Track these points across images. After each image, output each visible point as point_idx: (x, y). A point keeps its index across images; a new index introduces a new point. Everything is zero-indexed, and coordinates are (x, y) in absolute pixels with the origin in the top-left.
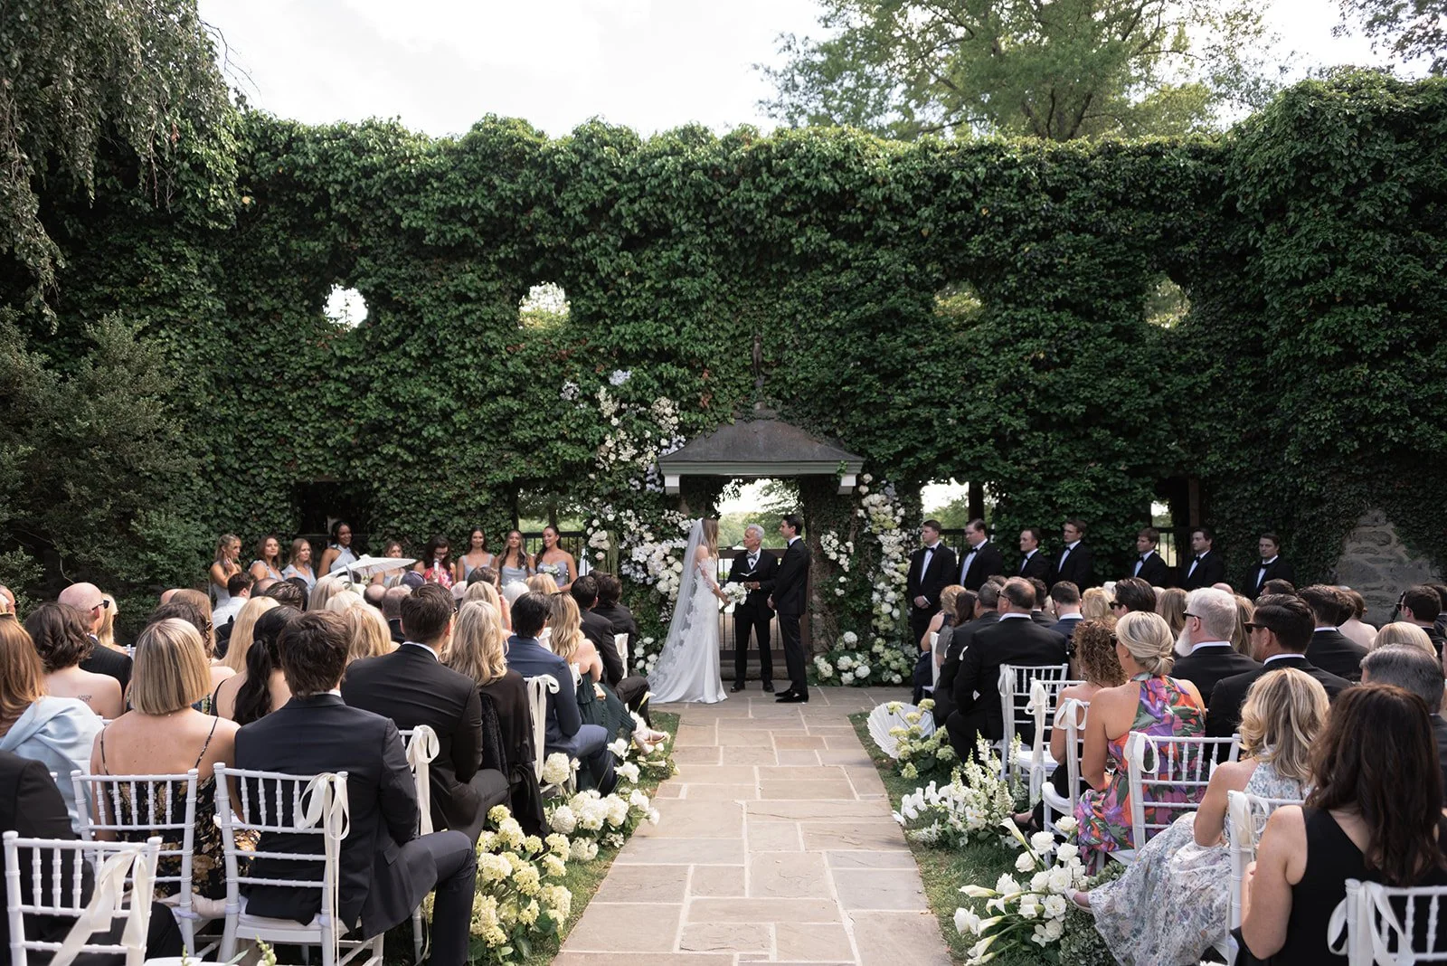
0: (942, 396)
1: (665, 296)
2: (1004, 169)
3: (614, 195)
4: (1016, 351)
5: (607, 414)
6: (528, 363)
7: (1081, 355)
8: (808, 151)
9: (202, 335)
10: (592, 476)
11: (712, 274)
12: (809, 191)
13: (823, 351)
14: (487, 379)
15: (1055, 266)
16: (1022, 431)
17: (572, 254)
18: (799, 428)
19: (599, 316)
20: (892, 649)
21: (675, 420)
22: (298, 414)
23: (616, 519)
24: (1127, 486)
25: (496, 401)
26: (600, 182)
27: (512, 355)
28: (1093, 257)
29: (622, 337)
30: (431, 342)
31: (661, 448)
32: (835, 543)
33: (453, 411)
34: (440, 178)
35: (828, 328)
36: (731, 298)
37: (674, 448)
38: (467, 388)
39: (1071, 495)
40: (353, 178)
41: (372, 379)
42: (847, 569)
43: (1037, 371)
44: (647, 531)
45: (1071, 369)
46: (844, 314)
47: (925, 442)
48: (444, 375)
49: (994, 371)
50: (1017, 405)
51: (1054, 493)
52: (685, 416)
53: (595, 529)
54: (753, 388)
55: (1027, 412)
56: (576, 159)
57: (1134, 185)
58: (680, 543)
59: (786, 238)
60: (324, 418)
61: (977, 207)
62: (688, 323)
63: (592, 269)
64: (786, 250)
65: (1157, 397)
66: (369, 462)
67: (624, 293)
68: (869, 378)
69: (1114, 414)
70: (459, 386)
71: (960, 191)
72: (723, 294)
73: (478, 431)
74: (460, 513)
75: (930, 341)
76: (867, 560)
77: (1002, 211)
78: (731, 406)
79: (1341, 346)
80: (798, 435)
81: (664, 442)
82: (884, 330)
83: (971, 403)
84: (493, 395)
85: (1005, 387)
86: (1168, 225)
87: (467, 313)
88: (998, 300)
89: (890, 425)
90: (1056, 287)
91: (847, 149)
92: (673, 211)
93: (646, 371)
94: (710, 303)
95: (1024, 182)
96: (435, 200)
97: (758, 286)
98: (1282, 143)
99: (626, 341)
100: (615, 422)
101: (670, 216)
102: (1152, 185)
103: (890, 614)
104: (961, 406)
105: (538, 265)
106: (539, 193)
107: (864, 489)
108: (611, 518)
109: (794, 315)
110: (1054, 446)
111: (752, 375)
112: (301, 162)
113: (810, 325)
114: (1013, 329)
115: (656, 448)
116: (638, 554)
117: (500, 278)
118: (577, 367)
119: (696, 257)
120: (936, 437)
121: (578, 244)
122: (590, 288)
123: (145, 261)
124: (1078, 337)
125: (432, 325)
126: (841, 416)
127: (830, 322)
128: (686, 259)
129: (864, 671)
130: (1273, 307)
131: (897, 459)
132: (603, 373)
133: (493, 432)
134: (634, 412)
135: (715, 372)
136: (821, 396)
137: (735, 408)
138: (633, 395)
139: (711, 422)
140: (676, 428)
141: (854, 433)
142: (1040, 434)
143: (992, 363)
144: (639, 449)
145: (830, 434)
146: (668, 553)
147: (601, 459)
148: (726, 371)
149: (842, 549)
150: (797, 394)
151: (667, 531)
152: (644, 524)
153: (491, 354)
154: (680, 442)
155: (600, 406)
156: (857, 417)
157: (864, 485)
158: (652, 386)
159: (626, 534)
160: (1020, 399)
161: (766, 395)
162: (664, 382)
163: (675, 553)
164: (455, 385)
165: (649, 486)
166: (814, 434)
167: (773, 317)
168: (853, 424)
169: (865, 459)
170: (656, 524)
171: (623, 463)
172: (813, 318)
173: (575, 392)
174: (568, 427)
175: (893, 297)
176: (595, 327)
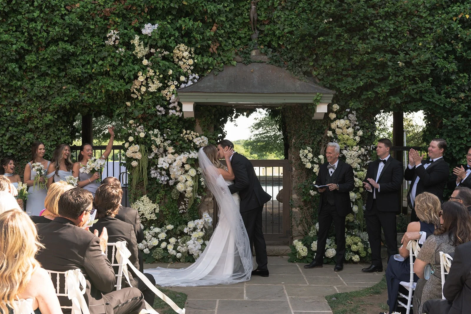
0: (393, 46)
4: (448, 13)
5: (139, 56)
6: (81, 18)
10: (128, 104)
13: (304, 11)
14: (50, 29)
16: (453, 73)
18: (284, 69)
20: (352, 235)
21: (191, 62)
23: (146, 136)
25: (57, 45)
27: (70, 12)
31: (180, 83)
32: (310, 155)
33: (26, 53)
37: (190, 83)
38: (35, 35)
43: (464, 27)
44: (169, 145)
47: (380, 80)
49: (431, 29)
50: (449, 52)
52: (198, 59)
53: (131, 144)
54: (250, 40)
55: (456, 58)
58: (193, 155)
68: (338, 30)
70: (29, 34)
73: (43, 68)
74: (31, 131)
78: (233, 52)
80: (283, 74)
81: (182, 78)
83: (414, 51)
84: (55, 41)
85: (439, 40)
89: (353, 67)
93: (168, 23)
100: (145, 62)
104: (407, 54)
107: (333, 116)
108: (142, 135)
111: (249, 30)
115: (176, 83)
116: (163, 162)
118: (119, 20)
120: (389, 75)
126: (316, 60)
131: (356, 94)
132: (137, 25)
133: (55, 69)
134: (160, 55)
135: (222, 26)
136: (301, 44)
137: (236, 54)
138: (160, 42)
139: (218, 63)
140: (192, 68)
141: (326, 73)
142: (465, 74)
143: (429, 22)
144: (164, 83)
145: (307, 74)
146: (185, 162)
147: (135, 90)
148: (231, 26)
149: (315, 160)
150: (283, 44)
151: (185, 145)
152: (167, 140)
153: (53, 11)
154: (194, 78)
155: (134, 50)
156: (328, 61)
157: (333, 112)
158: (174, 35)
159: (153, 147)
160: (451, 49)
161: (260, 45)
162: (183, 32)
163: (190, 162)
164: (26, 34)
165: (171, 111)
166: (296, 74)
168: (325, 67)
169: (335, 92)
170: (176, 140)
171: (152, 93)
173: (116, 39)
174: (110, 65)
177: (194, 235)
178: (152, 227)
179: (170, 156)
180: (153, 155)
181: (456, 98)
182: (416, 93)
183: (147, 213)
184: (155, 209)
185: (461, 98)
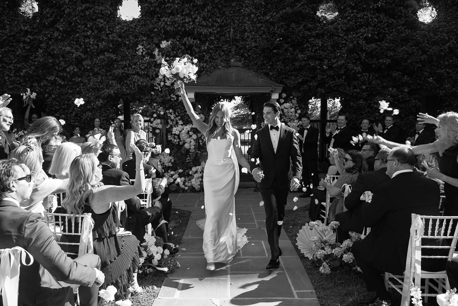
0: (321, 56)
4: (357, 34)
5: (159, 62)
6: (120, 36)
7: (389, 35)
10: (153, 93)
13: (264, 33)
14: (99, 43)
16: (359, 73)
18: (252, 71)
19: (155, 12)
23: (164, 114)
24: (408, 99)
25: (104, 54)
27: (112, 32)
29: (166, 23)
30: (70, 23)
33: (83, 60)
35: (267, 21)
36: (220, 6)
38: (90, 48)
41: (41, 42)
43: (367, 43)
44: (179, 120)
45: (383, 42)
46: (275, 13)
47: (312, 78)
49: (346, 44)
50: (356, 59)
51: (372, 102)
53: (155, 119)
54: (230, 52)
55: (361, 63)
60: (18, 62)
62: (199, 18)
65: (424, 56)
66: (42, 84)
68: (286, 46)
69: (403, 64)
70: (85, 46)
73: (96, 70)
75: (315, 28)
78: (220, 60)
80: (251, 74)
82: (294, 22)
83: (334, 59)
84: (102, 52)
85: (350, 51)
87: (88, 9)
88: (348, 9)
89: (295, 70)
93: (177, 41)
94: (209, 7)
99: (168, 25)
104: (329, 61)
107: (282, 101)
108: (162, 113)
109: (250, 15)
110: (373, 80)
111: (229, 46)
113: (258, 20)
114: (356, 23)
118: (145, 38)
120: (318, 74)
124: (387, 26)
125: (69, 14)
126: (271, 65)
127: (268, 18)
131: (297, 87)
132: (157, 42)
133: (104, 70)
135: (212, 42)
136: (262, 55)
137: (221, 61)
138: (172, 53)
139: (210, 67)
141: (278, 73)
142: (367, 74)
143: (345, 39)
145: (267, 74)
146: (189, 130)
147: (157, 84)
148: (218, 43)
150: (251, 55)
152: (178, 116)
153: (101, 31)
155: (155, 58)
156: (280, 66)
157: (282, 98)
158: (181, 49)
159: (169, 121)
160: (358, 57)
161: (236, 55)
162: (187, 47)
163: (193, 130)
164: (83, 46)
166: (259, 74)
167: (240, 16)
168: (278, 69)
169: (283, 86)
170: (184, 116)
171: (168, 86)
172: (259, 16)
173: (143, 51)
174: (140, 68)
175: (299, 5)
176: (153, 19)
177: (196, 176)
178: (169, 171)
179: (180, 126)
180: (169, 126)
181: (360, 89)
182: (335, 86)
183: (166, 162)
184: (171, 160)
185: (363, 89)
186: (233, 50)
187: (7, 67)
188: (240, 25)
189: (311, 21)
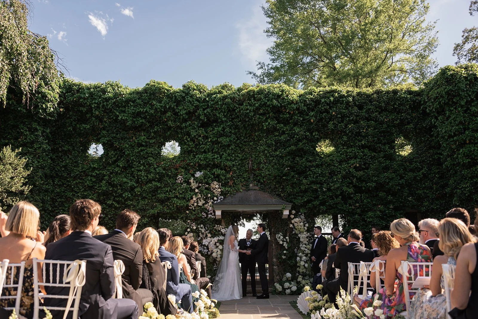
0: (321, 181)
1: (216, 144)
2: (340, 98)
3: (197, 107)
4: (348, 164)
5: (193, 187)
6: (164, 169)
7: (373, 165)
8: (268, 92)
9: (41, 158)
10: (188, 212)
11: (233, 136)
12: (269, 106)
13: (275, 164)
14: (148, 175)
15: (361, 132)
16: (352, 193)
17: (181, 129)
18: (267, 193)
19: (191, 151)
20: (305, 279)
21: (219, 190)
22: (76, 189)
23: (197, 228)
24: (394, 214)
25: (152, 183)
26: (192, 103)
27: (158, 166)
28: (375, 129)
29: (200, 159)
30: (128, 161)
31: (214, 201)
32: (282, 237)
33: (135, 187)
34: (133, 102)
35: (277, 155)
36: (241, 145)
37: (219, 201)
38: (141, 178)
39: (372, 218)
40: (101, 102)
41: (105, 176)
42: (286, 248)
43: (356, 171)
44: (209, 233)
45: (369, 170)
46: (283, 150)
47: (315, 198)
48: (132, 174)
49: (340, 172)
50: (349, 183)
51: (365, 217)
52: (223, 189)
53: (188, 232)
54: (249, 178)
55: (353, 186)
56: (184, 95)
57: (388, 104)
58: (221, 238)
59: (260, 123)
60: (85, 191)
61: (331, 111)
62: (225, 154)
63: (189, 134)
64: (261, 127)
65: (402, 180)
67: (201, 143)
68: (293, 174)
69: (387, 186)
71: (325, 106)
72: (238, 144)
73: (144, 195)
75: (315, 160)
76: (294, 244)
77: (341, 113)
78: (241, 185)
79: (470, 159)
80: (266, 196)
81: (215, 198)
82: (298, 156)
83: (332, 183)
84: (150, 181)
85: (344, 177)
86: (402, 118)
87: (142, 150)
88: (340, 145)
89: (301, 191)
90: (362, 140)
91: (283, 91)
92: (219, 113)
93: (208, 171)
94: (233, 147)
95: (348, 102)
96: (131, 110)
97: (251, 141)
98: (442, 87)
99: (201, 160)
100: (197, 191)
101: (218, 115)
102: (395, 104)
103: (304, 265)
104: (328, 185)
105: (169, 133)
106: (170, 107)
107: (292, 216)
108: (195, 228)
109: (264, 151)
110: (364, 199)
111: (248, 174)
112: (83, 96)
113: (270, 155)
114: (346, 156)
115: (212, 201)
116: (205, 242)
117: (154, 138)
118: (183, 170)
119: (228, 130)
120: (319, 195)
121: (184, 125)
122: (188, 141)
123: (22, 130)
124: (371, 158)
125: (129, 154)
126: (283, 189)
127: (278, 153)
128: (223, 131)
129: (294, 288)
130: (444, 146)
131: (304, 205)
132: (192, 173)
133: (150, 195)
134: (204, 187)
135: (235, 172)
136: (275, 180)
138: (204, 181)
139: (233, 191)
140: (220, 193)
141: (288, 195)
143: (339, 168)
144: (206, 201)
145: (279, 195)
146: (216, 242)
147: (191, 205)
148: (239, 172)
149: (285, 240)
150: (266, 181)
151: (217, 233)
152: (207, 230)
153: (150, 166)
154: (221, 198)
155: (191, 185)
156: (289, 189)
157: (292, 214)
158: (211, 177)
159: (200, 234)
160: (350, 181)
161: (254, 181)
162: (215, 176)
163: (219, 242)
164: (136, 178)
165: (209, 215)
166: (273, 195)
167: (256, 152)
168: (288, 192)
169: (292, 204)
170: (212, 230)
171: (200, 206)
172: (271, 152)
173: (182, 179)
174: (179, 193)
175: (301, 144)
176: (190, 156)
179: (209, 239)
180: (200, 238)
181: (354, 206)
182: (334, 204)
185: (357, 206)
186: (251, 177)
187: (76, 195)
188: (257, 158)
189: (311, 155)
